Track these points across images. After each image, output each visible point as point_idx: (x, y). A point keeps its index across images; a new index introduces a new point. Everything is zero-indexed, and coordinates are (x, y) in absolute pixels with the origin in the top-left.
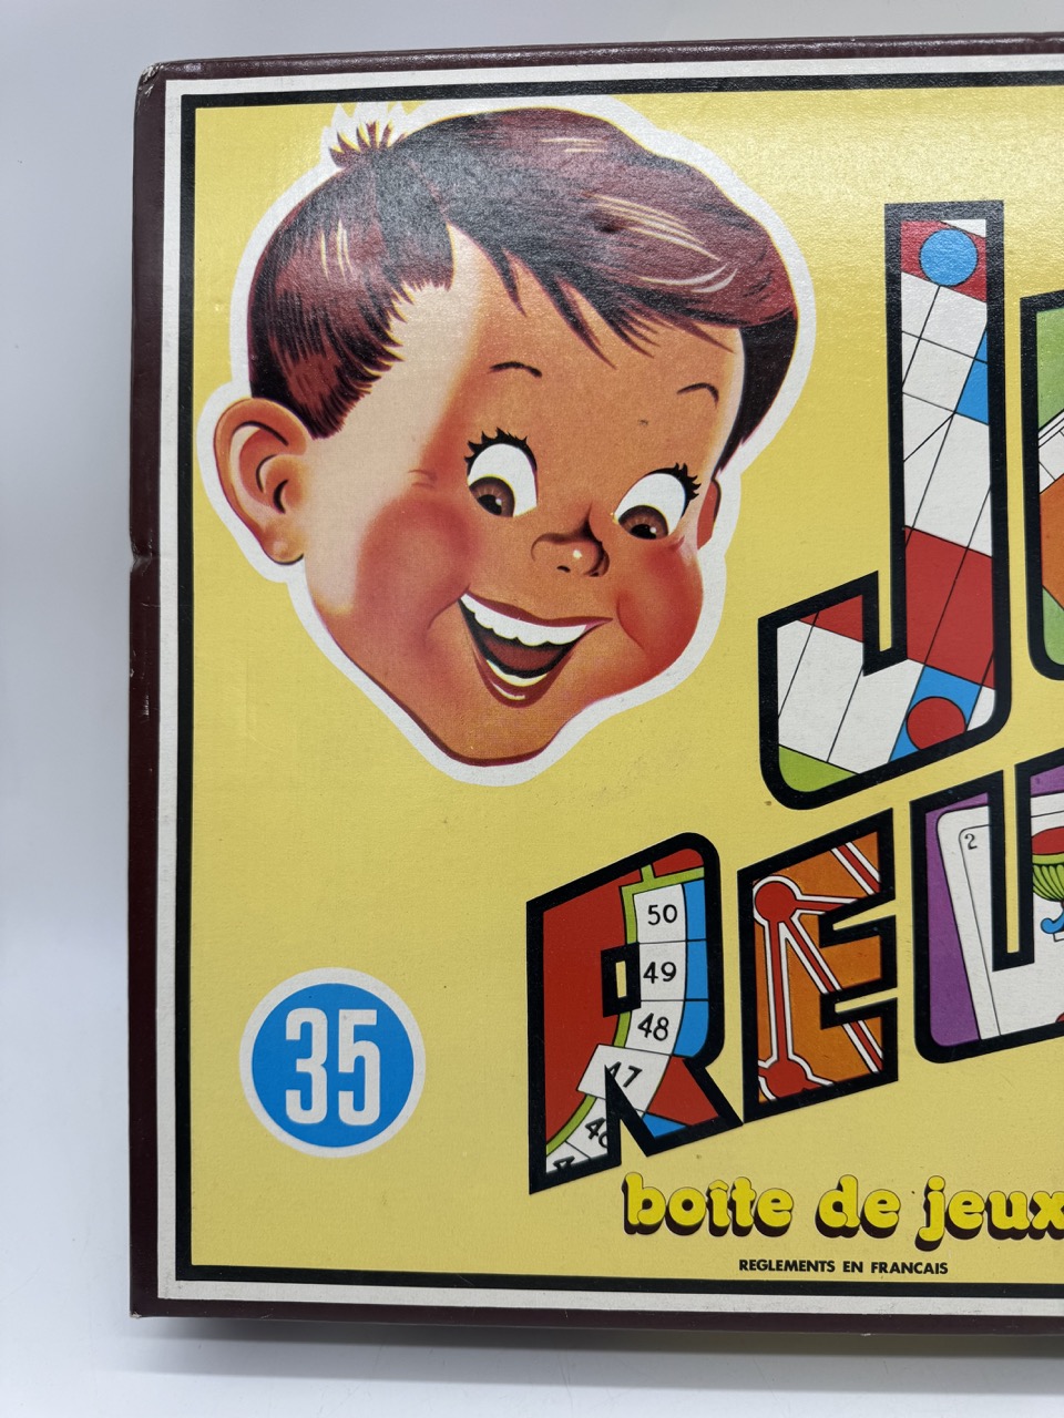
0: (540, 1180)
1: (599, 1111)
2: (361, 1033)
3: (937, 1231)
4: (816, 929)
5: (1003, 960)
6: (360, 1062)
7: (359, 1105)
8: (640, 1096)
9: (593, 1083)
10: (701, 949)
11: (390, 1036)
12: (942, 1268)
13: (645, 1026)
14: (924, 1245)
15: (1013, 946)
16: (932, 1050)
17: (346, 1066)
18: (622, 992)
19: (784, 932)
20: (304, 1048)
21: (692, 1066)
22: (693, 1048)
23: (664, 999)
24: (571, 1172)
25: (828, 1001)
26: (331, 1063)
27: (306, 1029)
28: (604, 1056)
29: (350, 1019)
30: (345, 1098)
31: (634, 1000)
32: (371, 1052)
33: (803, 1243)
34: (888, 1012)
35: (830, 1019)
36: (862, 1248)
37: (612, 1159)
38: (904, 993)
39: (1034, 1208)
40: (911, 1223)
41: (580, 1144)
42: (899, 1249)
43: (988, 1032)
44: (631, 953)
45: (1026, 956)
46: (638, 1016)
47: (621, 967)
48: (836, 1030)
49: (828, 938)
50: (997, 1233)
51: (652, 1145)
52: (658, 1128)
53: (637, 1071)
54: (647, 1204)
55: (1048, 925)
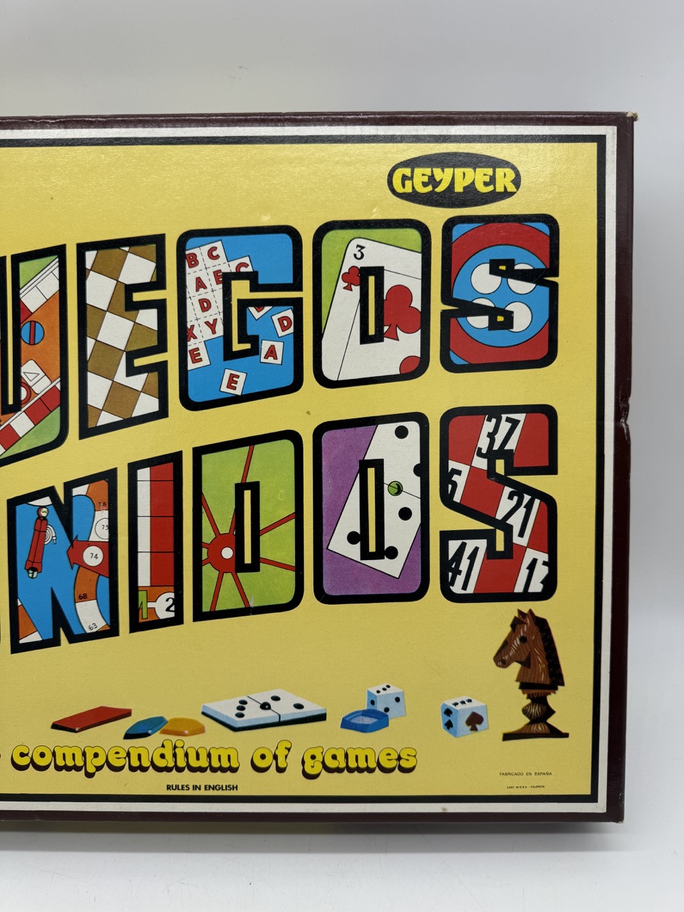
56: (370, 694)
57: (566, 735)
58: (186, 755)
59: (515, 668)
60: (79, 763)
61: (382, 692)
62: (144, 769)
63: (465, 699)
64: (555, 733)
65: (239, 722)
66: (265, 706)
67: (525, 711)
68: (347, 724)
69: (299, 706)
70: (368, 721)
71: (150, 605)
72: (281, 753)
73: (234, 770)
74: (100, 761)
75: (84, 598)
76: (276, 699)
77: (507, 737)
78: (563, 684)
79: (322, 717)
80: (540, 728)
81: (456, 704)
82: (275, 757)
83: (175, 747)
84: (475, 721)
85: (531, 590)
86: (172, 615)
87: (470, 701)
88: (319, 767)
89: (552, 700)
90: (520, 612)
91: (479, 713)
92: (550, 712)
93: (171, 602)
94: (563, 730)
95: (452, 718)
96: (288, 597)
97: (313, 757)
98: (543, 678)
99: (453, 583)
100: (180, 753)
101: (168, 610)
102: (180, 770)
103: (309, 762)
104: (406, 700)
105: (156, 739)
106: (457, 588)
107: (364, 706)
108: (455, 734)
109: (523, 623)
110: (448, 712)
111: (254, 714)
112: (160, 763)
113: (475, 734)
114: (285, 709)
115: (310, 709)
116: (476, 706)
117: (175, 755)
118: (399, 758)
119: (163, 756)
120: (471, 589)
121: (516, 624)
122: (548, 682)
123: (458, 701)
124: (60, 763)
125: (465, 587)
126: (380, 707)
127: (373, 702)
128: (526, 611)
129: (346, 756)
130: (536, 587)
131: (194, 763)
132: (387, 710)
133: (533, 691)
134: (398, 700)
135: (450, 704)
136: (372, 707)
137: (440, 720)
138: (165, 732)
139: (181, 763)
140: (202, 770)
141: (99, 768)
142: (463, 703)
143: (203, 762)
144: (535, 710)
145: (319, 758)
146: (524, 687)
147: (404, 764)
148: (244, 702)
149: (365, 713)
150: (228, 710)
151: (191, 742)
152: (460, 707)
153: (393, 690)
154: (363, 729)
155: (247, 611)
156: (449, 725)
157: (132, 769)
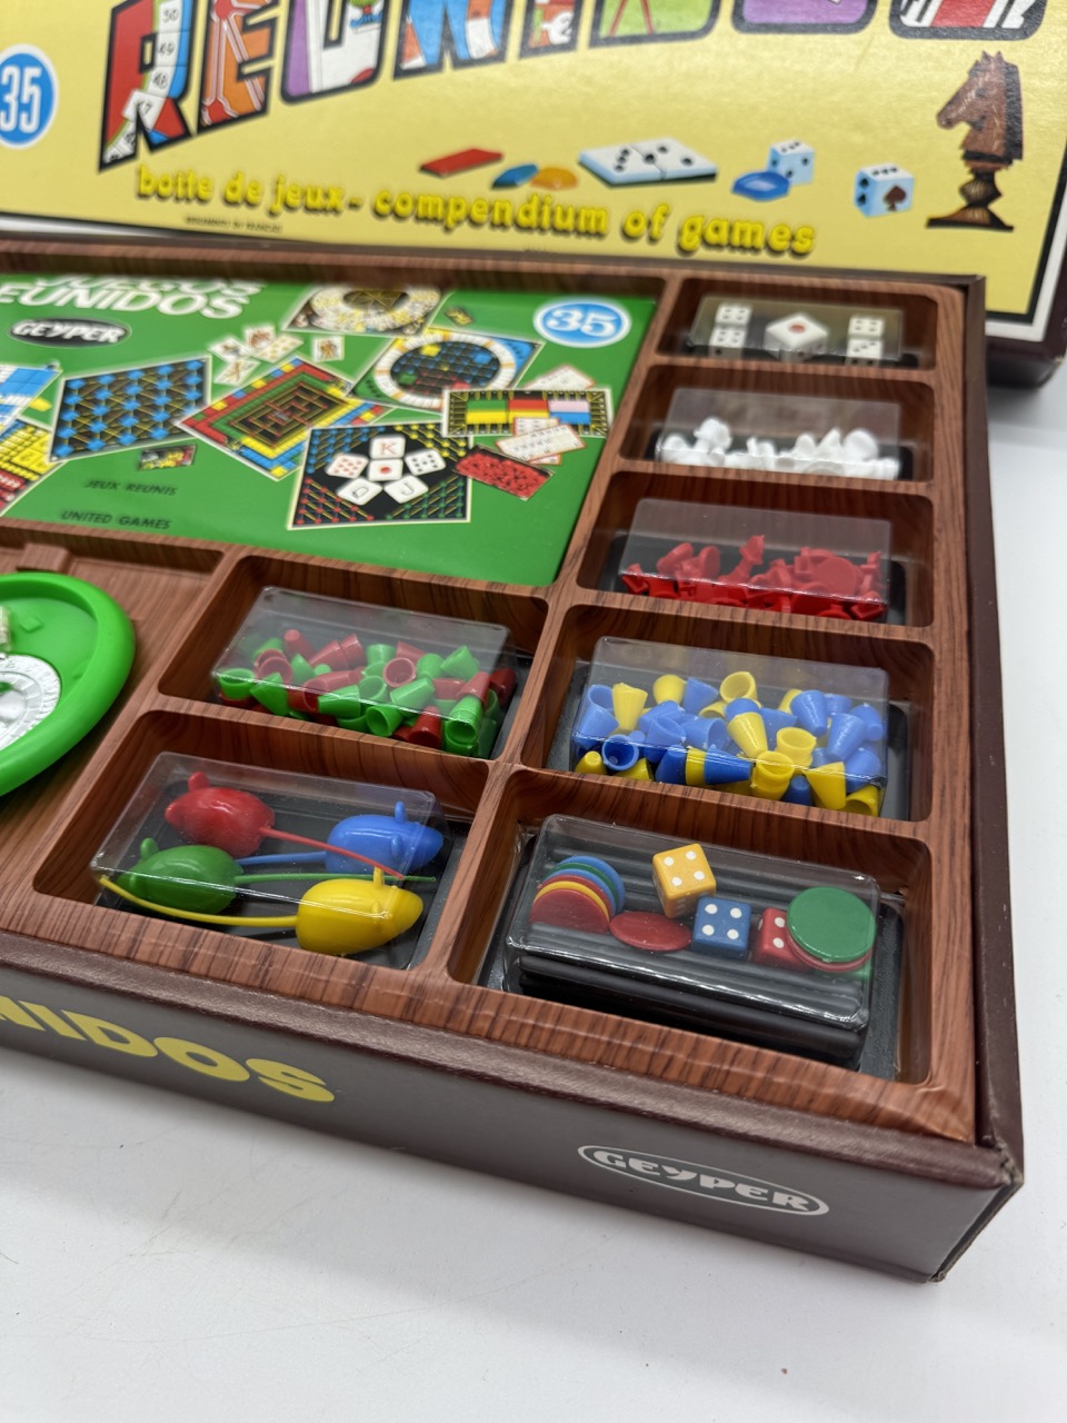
0: (103, 165)
1: (130, 127)
2: (34, 81)
3: (278, 207)
4: (240, 23)
5: (328, 43)
6: (31, 97)
7: (29, 120)
8: (150, 120)
9: (129, 112)
10: (186, 35)
11: (44, 82)
12: (276, 228)
13: (157, 79)
14: (272, 214)
15: (334, 35)
16: (288, 98)
17: (25, 99)
18: (148, 59)
19: (225, 26)
20: (7, 89)
21: (174, 103)
22: (176, 94)
23: (166, 64)
24: (116, 161)
25: (241, 65)
26: (19, 97)
27: (11, 78)
28: (136, 96)
29: (32, 72)
30: (24, 116)
31: (152, 65)
32: (36, 91)
33: (215, 209)
34: (266, 73)
35: (241, 77)
36: (242, 213)
37: (132, 156)
38: (276, 63)
39: (327, 195)
40: (266, 200)
41: (121, 146)
42: (259, 215)
43: (315, 87)
44: (153, 37)
45: (339, 41)
46: (153, 74)
47: (148, 46)
48: (241, 84)
49: (245, 28)
50: (309, 210)
51: (153, 147)
52: (157, 138)
53: (149, 105)
54: (148, 182)
55: (355, 24)
56: (774, 152)
57: (1010, 228)
58: (553, 214)
59: (963, 129)
60: (440, 212)
61: (790, 152)
62: (503, 226)
63: (888, 166)
64: (996, 224)
65: (617, 176)
66: (650, 158)
67: (963, 191)
68: (740, 187)
69: (688, 161)
70: (765, 185)
71: (545, 26)
72: (657, 218)
73: (599, 235)
74: (461, 214)
75: (477, 15)
76: (663, 149)
77: (934, 222)
78: (1020, 157)
79: (709, 177)
80: (977, 215)
81: (876, 173)
82: (650, 224)
83: (542, 203)
84: (896, 196)
85: (1006, 25)
86: (565, 39)
87: (894, 170)
88: (696, 240)
89: (1003, 178)
90: (986, 56)
91: (903, 186)
92: (995, 194)
93: (567, 23)
94: (1007, 220)
95: (867, 191)
96: (698, 23)
97: (692, 228)
98: (996, 146)
99: (905, 12)
100: (546, 210)
101: (563, 33)
102: (541, 229)
103: (686, 232)
104: (815, 163)
105: (524, 190)
106: (909, 20)
107: (763, 165)
108: (867, 213)
109: (985, 71)
110: (864, 182)
111: (636, 167)
112: (523, 220)
113: (892, 216)
114: (671, 164)
115: (701, 165)
116: (900, 177)
117: (540, 213)
118: (793, 238)
119: (527, 213)
120: (927, 21)
121: (976, 69)
122: (1000, 153)
123: (879, 167)
124: (421, 212)
125: (920, 18)
126: (782, 170)
127: (774, 163)
128: (992, 53)
129: (731, 229)
130: (1015, 20)
131: (559, 223)
132: (790, 174)
133: (979, 164)
134: (805, 161)
135: (868, 171)
136: (773, 169)
137: (853, 191)
138: (538, 183)
139: (546, 221)
140: (565, 232)
141: (458, 223)
142: (886, 171)
143: (569, 223)
144: (976, 190)
145: (698, 230)
146: (970, 156)
147: (798, 246)
148: (626, 152)
149: (766, 176)
150: (606, 159)
151: (561, 197)
152: (881, 177)
153: (803, 149)
154: (757, 195)
155: (652, 37)
156: (862, 199)
157: (493, 225)
